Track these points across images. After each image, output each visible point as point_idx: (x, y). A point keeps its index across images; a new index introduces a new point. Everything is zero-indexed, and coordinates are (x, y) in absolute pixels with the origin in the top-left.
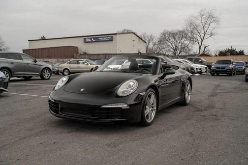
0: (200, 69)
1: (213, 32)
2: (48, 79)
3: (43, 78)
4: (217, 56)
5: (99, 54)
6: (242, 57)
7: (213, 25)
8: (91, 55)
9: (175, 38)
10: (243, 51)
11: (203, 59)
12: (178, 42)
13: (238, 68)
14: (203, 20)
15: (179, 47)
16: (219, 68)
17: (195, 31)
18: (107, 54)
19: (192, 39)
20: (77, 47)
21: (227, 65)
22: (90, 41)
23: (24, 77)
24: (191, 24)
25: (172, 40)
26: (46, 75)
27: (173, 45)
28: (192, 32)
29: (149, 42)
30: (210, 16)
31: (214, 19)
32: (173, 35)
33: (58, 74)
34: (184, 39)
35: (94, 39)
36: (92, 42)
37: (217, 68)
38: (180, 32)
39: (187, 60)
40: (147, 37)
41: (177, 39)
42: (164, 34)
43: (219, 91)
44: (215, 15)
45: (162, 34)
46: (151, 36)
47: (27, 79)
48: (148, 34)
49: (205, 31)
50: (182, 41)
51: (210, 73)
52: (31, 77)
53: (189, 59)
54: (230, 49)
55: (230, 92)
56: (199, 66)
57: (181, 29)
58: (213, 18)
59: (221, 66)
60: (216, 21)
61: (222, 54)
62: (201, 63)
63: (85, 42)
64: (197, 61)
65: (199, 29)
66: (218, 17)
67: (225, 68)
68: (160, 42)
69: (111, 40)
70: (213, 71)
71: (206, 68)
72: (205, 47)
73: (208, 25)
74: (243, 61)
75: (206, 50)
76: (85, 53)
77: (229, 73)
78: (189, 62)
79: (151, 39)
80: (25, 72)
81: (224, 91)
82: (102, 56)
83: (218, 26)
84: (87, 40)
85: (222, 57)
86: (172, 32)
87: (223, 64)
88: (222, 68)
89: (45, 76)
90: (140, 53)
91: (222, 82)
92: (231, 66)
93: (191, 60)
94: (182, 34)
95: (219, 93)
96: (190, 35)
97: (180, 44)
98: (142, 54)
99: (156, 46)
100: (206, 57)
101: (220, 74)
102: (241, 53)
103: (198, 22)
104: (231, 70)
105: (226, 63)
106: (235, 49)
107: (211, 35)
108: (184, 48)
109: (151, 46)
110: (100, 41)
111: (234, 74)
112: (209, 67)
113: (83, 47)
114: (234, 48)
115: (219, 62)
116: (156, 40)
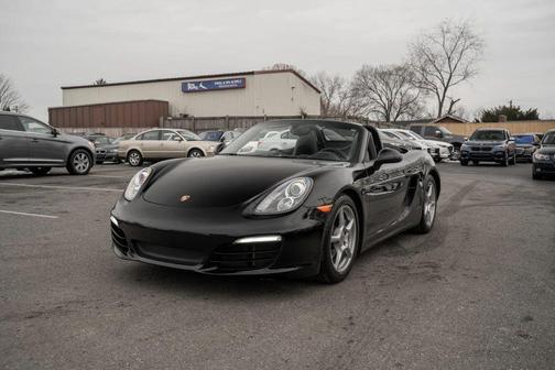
0: (437, 151)
1: (470, 69)
2: (86, 173)
3: (72, 172)
4: (478, 121)
5: (214, 118)
6: (533, 124)
7: (469, 53)
8: (196, 119)
9: (387, 84)
10: (535, 111)
11: (444, 128)
12: (394, 91)
13: (521, 147)
14: (447, 44)
15: (397, 102)
16: (478, 149)
17: (430, 68)
18: (230, 118)
19: (424, 85)
20: (167, 103)
21: (495, 142)
22: (196, 88)
23: (31, 168)
24: (421, 52)
25: (380, 86)
26: (81, 164)
27: (384, 98)
28: (423, 70)
29: (332, 91)
30: (463, 34)
31: (472, 40)
32: (383, 75)
33: (120, 162)
34: (406, 86)
35: (204, 83)
36: (201, 91)
37: (473, 149)
38: (399, 69)
39: (407, 132)
40: (328, 80)
41: (391, 85)
42: (363, 74)
43: (464, 202)
44: (474, 33)
45: (358, 73)
46: (336, 80)
47: (40, 172)
48: (331, 74)
49: (453, 67)
50: (403, 89)
51: (459, 159)
52: (49, 168)
53: (412, 129)
54: (508, 106)
55: (489, 205)
56: (435, 144)
57: (399, 63)
58: (470, 38)
59: (482, 143)
60: (476, 44)
61: (489, 117)
62: (440, 137)
63: (185, 90)
64: (430, 133)
65: (439, 62)
66: (481, 37)
67: (490, 149)
68: (356, 91)
69: (242, 86)
70: (464, 156)
71: (450, 148)
72: (453, 103)
73: (458, 55)
74: (533, 134)
75: (453, 109)
76: (186, 116)
77: (501, 160)
78: (413, 135)
79: (336, 85)
80: (33, 157)
81: (477, 202)
82: (221, 122)
83: (480, 56)
84: (190, 87)
85: (488, 124)
86: (380, 70)
87: (487, 138)
88: (484, 149)
89: (77, 168)
90: (305, 116)
91: (478, 181)
92: (504, 145)
93: (417, 130)
94: (403, 75)
95: (464, 207)
96: (418, 75)
97: (399, 96)
98: (310, 117)
99: (347, 101)
100: (452, 125)
101: (481, 163)
102: (532, 116)
103: (437, 49)
104: (504, 152)
105: (495, 138)
106: (519, 108)
107: (466, 75)
108: (407, 104)
109: (335, 100)
110: (217, 89)
111: (511, 163)
112: (457, 145)
113: (179, 103)
114: (515, 105)
115: (479, 135)
116: (346, 88)
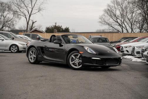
61: (49, 30)
62: (39, 39)
65: (26, 2)
72: (33, 23)
102: (67, 30)
106: (61, 27)
107: (39, 10)
